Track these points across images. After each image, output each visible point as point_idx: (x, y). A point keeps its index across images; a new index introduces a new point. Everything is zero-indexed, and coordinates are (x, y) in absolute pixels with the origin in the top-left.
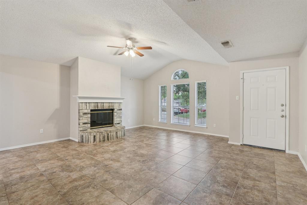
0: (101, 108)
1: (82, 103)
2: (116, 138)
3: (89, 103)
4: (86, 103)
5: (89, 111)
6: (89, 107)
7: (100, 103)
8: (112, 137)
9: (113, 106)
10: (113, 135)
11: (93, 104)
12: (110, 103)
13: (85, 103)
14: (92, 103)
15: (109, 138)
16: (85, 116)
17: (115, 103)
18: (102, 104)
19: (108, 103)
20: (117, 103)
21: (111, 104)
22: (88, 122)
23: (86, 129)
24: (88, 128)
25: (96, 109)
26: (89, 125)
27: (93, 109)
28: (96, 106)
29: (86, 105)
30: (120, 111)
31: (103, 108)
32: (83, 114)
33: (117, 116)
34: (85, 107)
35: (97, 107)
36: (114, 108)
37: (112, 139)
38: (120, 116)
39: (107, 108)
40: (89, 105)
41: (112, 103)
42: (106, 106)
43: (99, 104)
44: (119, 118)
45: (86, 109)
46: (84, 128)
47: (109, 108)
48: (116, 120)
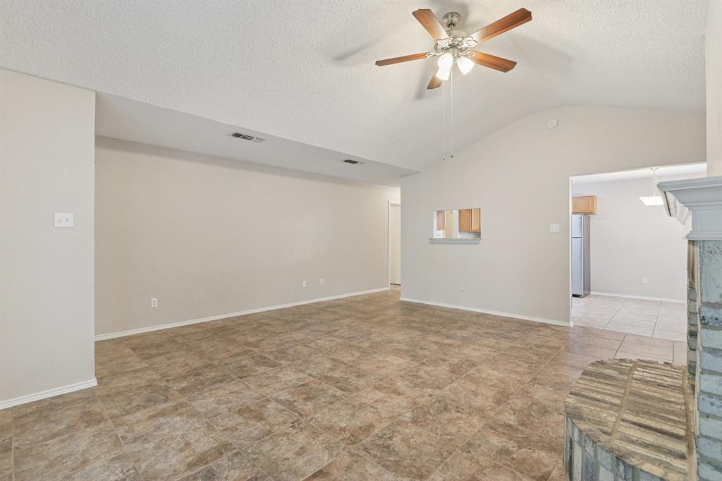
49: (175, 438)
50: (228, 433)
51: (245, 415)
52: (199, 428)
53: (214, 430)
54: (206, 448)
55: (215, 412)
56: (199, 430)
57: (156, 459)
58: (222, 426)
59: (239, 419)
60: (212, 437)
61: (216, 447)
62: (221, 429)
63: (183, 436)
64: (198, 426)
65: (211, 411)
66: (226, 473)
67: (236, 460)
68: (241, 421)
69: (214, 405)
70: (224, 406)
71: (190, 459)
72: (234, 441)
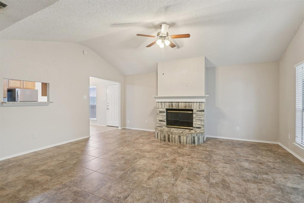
0: (175, 108)
1: (158, 102)
2: (179, 142)
3: (164, 102)
4: (162, 102)
5: (165, 110)
6: (164, 106)
7: (175, 102)
8: (173, 139)
9: (190, 106)
10: (175, 138)
11: (168, 103)
12: (186, 102)
13: (160, 102)
14: (166, 102)
15: (170, 139)
16: (161, 114)
17: (194, 102)
18: (177, 104)
19: (184, 102)
20: (197, 102)
21: (187, 104)
22: (163, 120)
23: (161, 126)
24: (164, 126)
25: (171, 108)
26: (165, 123)
27: (168, 108)
28: (171, 105)
29: (162, 105)
30: (201, 112)
31: (178, 107)
32: (159, 112)
33: (197, 118)
34: (161, 106)
35: (172, 107)
36: (193, 108)
37: (173, 142)
38: (200, 119)
39: (183, 108)
40: (165, 104)
41: (189, 102)
42: (182, 106)
43: (174, 104)
44: (200, 121)
45: (162, 108)
46: (160, 124)
47: (185, 108)
48: (196, 123)
49: (264, 195)
50: (241, 184)
51: (228, 185)
52: (251, 192)
53: (245, 188)
54: (252, 184)
55: (239, 195)
56: (252, 192)
57: (274, 192)
58: (241, 187)
59: (232, 186)
60: (248, 186)
61: (248, 182)
62: (242, 187)
63: (260, 194)
64: (251, 194)
65: (241, 197)
66: (250, 175)
67: (245, 176)
68: (232, 184)
69: (237, 199)
70: (232, 195)
71: (260, 185)
72: (240, 180)
